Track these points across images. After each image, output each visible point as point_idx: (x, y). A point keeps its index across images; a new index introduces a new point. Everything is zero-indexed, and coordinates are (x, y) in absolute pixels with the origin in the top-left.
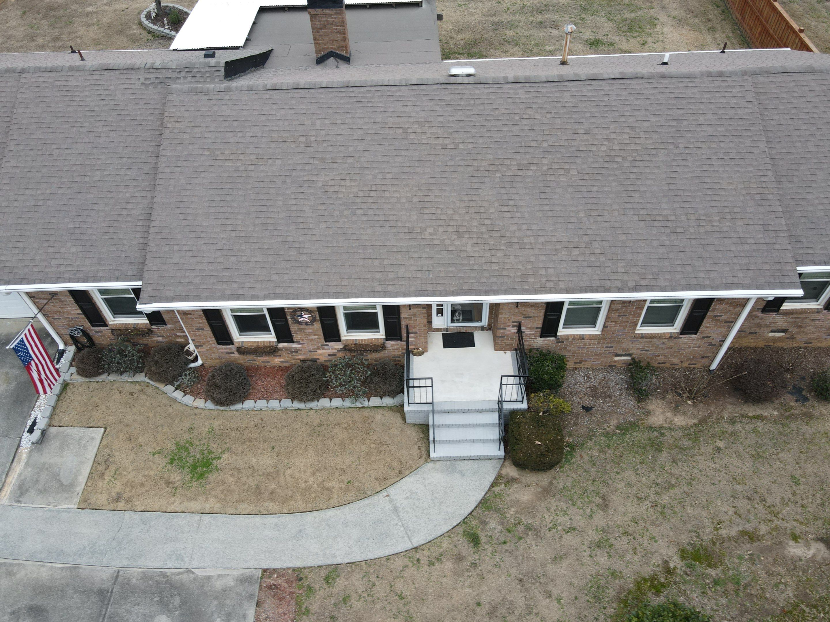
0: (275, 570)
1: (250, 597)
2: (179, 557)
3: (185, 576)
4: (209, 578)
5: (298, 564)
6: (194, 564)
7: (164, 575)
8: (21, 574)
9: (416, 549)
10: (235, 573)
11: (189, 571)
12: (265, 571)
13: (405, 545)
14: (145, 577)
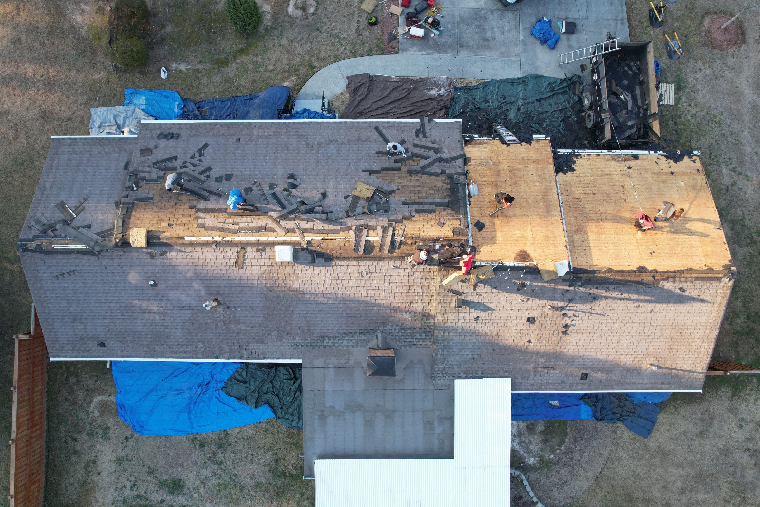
0: (393, 54)
1: (401, 44)
2: (434, 59)
3: (430, 52)
4: (420, 51)
5: (384, 56)
6: (427, 56)
7: (438, 52)
8: (498, 53)
9: (335, 62)
10: (409, 53)
11: (429, 54)
12: (397, 54)
13: (340, 63)
14: (445, 52)
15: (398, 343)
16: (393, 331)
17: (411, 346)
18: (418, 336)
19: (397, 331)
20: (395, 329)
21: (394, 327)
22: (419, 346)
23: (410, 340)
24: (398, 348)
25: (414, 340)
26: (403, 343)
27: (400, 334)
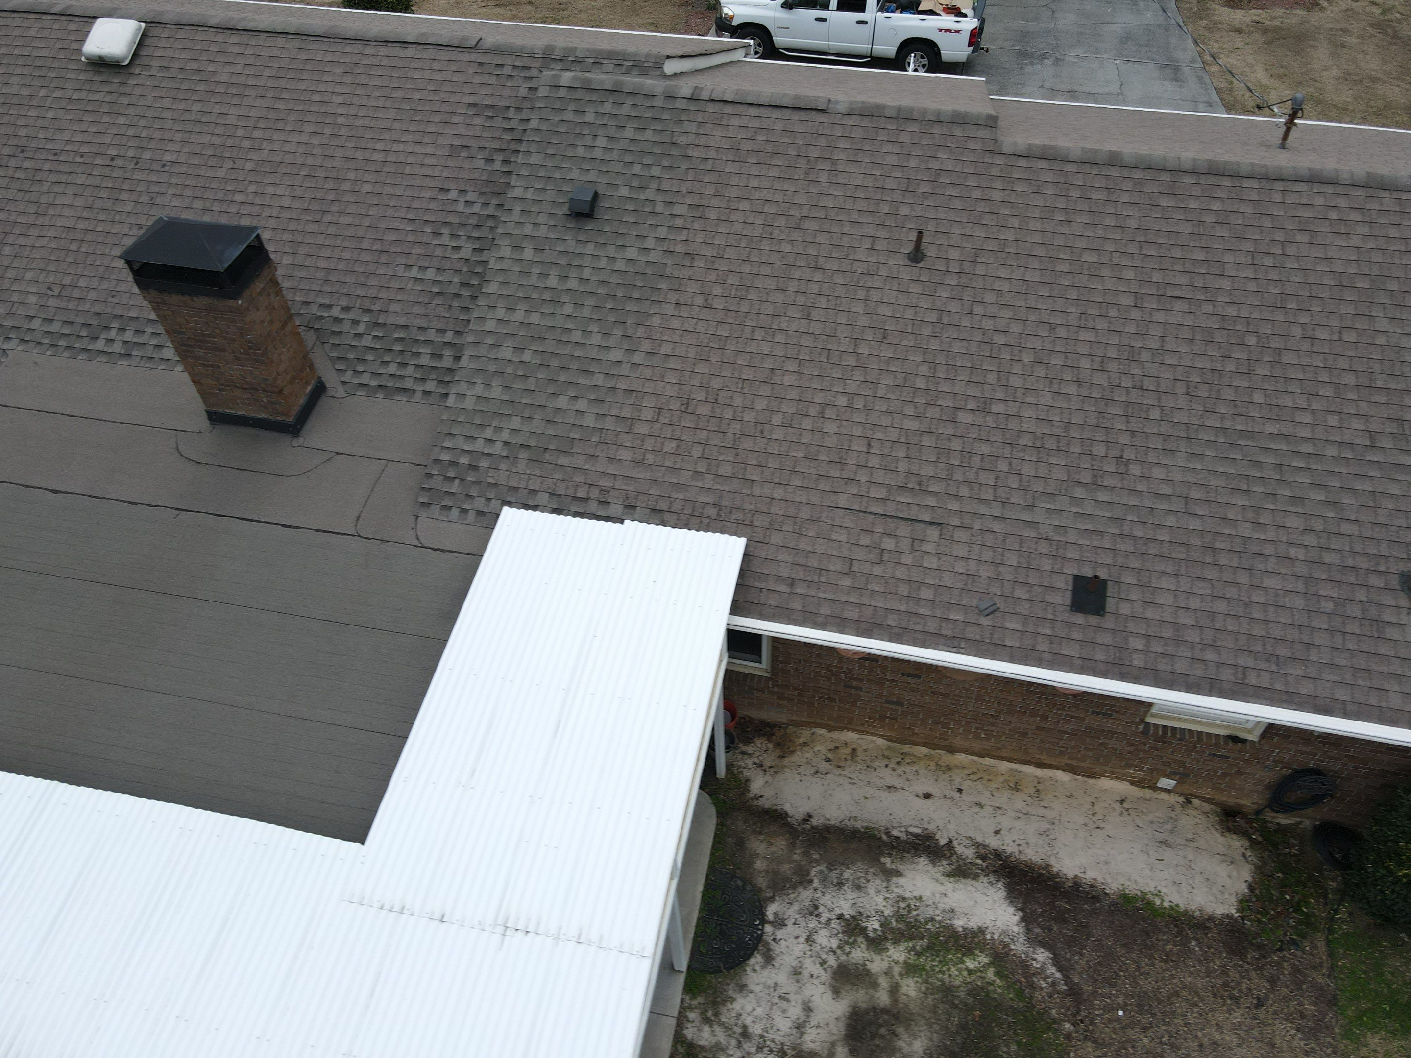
15: (348, 376)
16: (346, 327)
17: (389, 392)
18: (425, 360)
19: (361, 329)
20: (356, 322)
21: (351, 315)
22: (418, 395)
23: (393, 369)
24: (341, 392)
25: (410, 370)
26: (365, 378)
27: (367, 341)
